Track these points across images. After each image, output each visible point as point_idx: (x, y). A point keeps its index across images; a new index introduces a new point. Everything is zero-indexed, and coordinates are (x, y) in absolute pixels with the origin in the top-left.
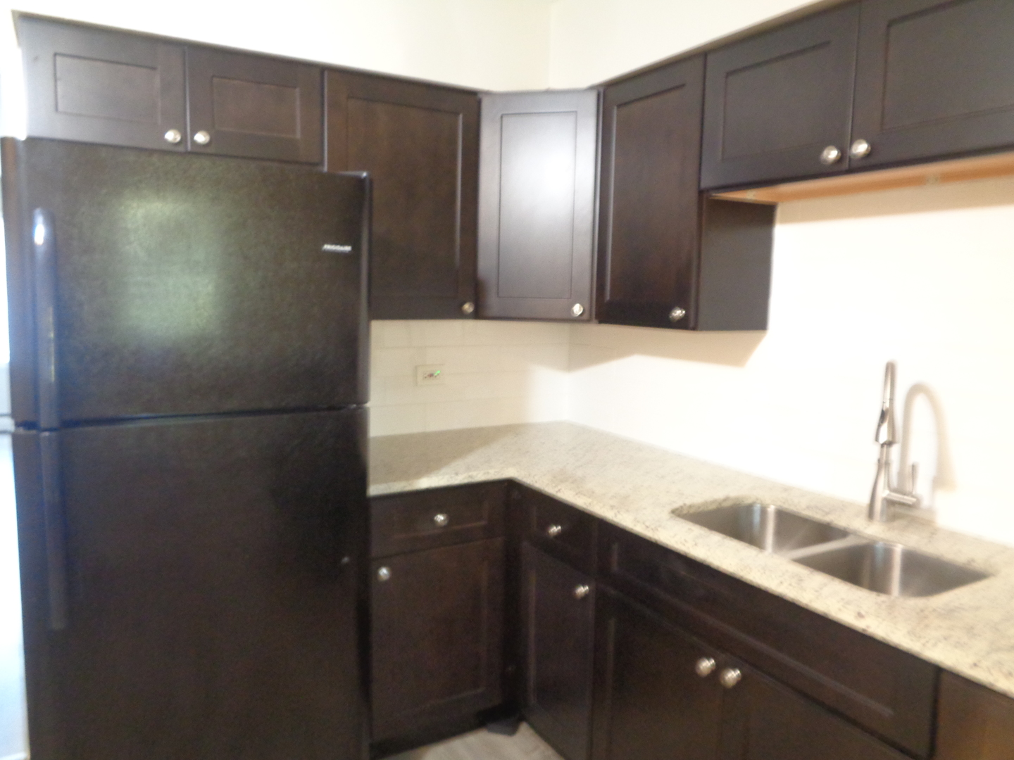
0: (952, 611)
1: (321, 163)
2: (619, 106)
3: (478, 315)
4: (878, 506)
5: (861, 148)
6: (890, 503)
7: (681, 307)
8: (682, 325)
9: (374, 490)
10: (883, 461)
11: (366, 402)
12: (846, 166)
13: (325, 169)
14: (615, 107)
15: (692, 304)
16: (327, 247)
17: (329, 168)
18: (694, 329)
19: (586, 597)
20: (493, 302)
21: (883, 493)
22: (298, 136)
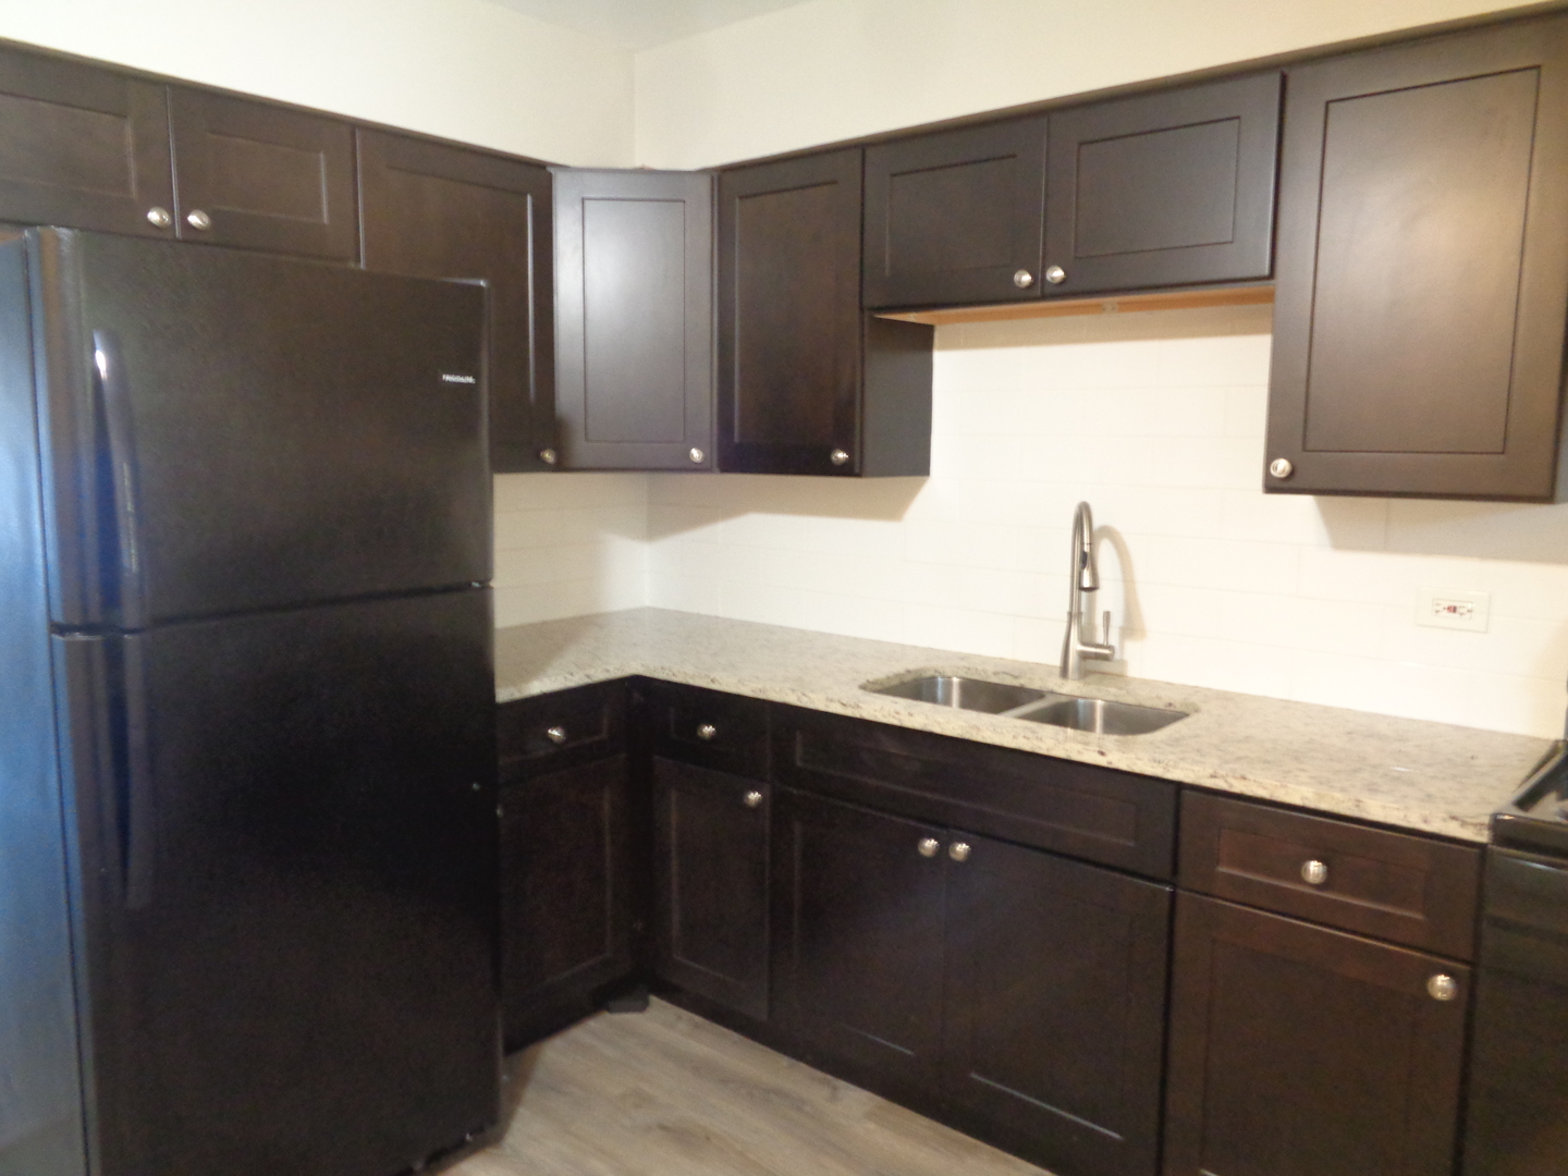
0: (1177, 740)
1: (358, 260)
2: (741, 198)
3: (561, 466)
4: (1073, 659)
5: (1057, 274)
6: (1084, 656)
7: (844, 450)
8: (846, 470)
9: (504, 694)
10: (1075, 610)
11: (490, 580)
12: (1041, 292)
13: (362, 266)
14: (737, 201)
15: (857, 447)
16: (447, 378)
17: (367, 265)
18: (859, 475)
19: (760, 804)
20: (581, 449)
21: (1076, 646)
22: (326, 219)
